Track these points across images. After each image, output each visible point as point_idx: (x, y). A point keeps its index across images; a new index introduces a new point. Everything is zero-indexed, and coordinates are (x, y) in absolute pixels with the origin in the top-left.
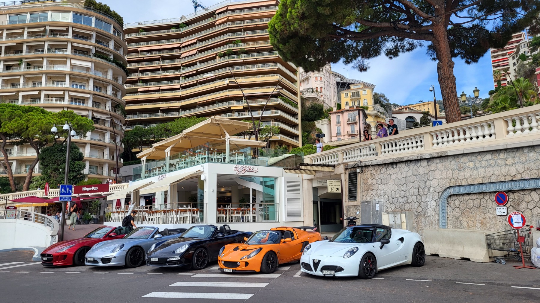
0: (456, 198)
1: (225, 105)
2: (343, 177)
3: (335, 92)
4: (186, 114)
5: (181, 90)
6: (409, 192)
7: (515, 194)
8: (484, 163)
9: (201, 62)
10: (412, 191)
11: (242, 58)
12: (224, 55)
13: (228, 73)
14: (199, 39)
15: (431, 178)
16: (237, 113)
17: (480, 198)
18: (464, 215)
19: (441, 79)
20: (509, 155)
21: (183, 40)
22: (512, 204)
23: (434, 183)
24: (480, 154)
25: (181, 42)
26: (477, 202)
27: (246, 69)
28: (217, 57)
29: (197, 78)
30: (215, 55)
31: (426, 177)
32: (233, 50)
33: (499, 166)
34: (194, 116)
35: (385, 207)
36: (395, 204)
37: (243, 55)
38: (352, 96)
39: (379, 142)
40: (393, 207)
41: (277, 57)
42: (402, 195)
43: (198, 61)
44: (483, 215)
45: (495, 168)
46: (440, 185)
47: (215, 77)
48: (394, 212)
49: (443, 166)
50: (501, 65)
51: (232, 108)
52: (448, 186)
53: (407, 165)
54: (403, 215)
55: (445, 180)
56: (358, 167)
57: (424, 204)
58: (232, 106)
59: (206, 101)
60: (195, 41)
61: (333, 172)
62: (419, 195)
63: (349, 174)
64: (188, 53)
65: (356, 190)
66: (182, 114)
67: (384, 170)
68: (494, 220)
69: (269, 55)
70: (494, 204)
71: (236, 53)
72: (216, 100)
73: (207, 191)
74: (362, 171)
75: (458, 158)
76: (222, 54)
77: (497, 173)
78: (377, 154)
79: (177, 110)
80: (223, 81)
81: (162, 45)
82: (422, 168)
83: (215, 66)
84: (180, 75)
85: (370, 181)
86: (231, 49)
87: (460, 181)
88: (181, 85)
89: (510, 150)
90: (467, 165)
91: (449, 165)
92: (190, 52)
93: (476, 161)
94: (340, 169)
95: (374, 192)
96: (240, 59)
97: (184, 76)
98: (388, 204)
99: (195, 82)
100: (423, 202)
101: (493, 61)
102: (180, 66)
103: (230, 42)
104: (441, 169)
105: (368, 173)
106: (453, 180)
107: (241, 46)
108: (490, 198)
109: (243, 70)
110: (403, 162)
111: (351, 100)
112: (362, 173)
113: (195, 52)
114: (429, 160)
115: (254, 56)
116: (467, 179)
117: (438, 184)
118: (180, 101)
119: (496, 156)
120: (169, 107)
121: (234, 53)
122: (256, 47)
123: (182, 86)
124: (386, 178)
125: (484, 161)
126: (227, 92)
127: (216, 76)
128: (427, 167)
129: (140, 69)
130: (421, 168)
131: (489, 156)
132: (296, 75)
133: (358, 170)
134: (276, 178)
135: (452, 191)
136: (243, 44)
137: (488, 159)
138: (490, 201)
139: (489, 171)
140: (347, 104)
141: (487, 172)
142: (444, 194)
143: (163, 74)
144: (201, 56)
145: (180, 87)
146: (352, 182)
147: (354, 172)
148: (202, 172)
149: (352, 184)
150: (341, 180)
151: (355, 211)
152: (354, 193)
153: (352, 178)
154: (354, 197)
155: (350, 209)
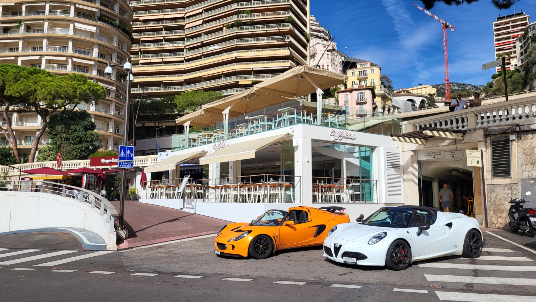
1: (233, 80)
2: (481, 146)
3: (341, 71)
4: (190, 89)
5: (184, 63)
9: (207, 33)
11: (252, 30)
12: (233, 26)
13: (236, 45)
14: (205, 8)
16: (244, 88)
21: (187, 10)
25: (185, 12)
27: (255, 42)
28: (225, 28)
29: (203, 50)
30: (222, 26)
32: (242, 21)
34: (201, 89)
37: (252, 27)
38: (358, 76)
41: (289, 30)
43: (203, 32)
47: (222, 49)
50: (504, 49)
51: (240, 83)
56: (513, 132)
58: (240, 80)
59: (211, 75)
60: (200, 11)
61: (461, 140)
63: (493, 142)
64: (193, 23)
65: (509, 164)
66: (186, 89)
69: (280, 27)
71: (245, 24)
72: (223, 74)
73: (300, 160)
74: (520, 138)
76: (230, 25)
79: (180, 84)
80: (231, 53)
81: (165, 15)
83: (222, 37)
84: (184, 47)
86: (240, 20)
88: (185, 57)
92: (195, 22)
96: (249, 31)
97: (188, 48)
99: (201, 54)
101: (496, 44)
102: (184, 38)
103: (238, 12)
105: (532, 140)
107: (251, 16)
109: (252, 42)
111: (358, 79)
112: (520, 141)
113: (201, 22)
115: (264, 28)
118: (184, 75)
120: (172, 80)
121: (242, 24)
122: (266, 19)
123: (186, 58)
126: (234, 65)
127: (223, 48)
129: (141, 39)
132: (306, 50)
133: (513, 137)
134: (373, 149)
136: (253, 14)
140: (353, 83)
143: (166, 45)
144: (207, 27)
145: (184, 59)
146: (498, 153)
147: (502, 139)
148: (293, 135)
149: (498, 156)
150: (482, 151)
151: (507, 191)
152: (503, 167)
153: (499, 147)
154: (503, 172)
155: (496, 189)
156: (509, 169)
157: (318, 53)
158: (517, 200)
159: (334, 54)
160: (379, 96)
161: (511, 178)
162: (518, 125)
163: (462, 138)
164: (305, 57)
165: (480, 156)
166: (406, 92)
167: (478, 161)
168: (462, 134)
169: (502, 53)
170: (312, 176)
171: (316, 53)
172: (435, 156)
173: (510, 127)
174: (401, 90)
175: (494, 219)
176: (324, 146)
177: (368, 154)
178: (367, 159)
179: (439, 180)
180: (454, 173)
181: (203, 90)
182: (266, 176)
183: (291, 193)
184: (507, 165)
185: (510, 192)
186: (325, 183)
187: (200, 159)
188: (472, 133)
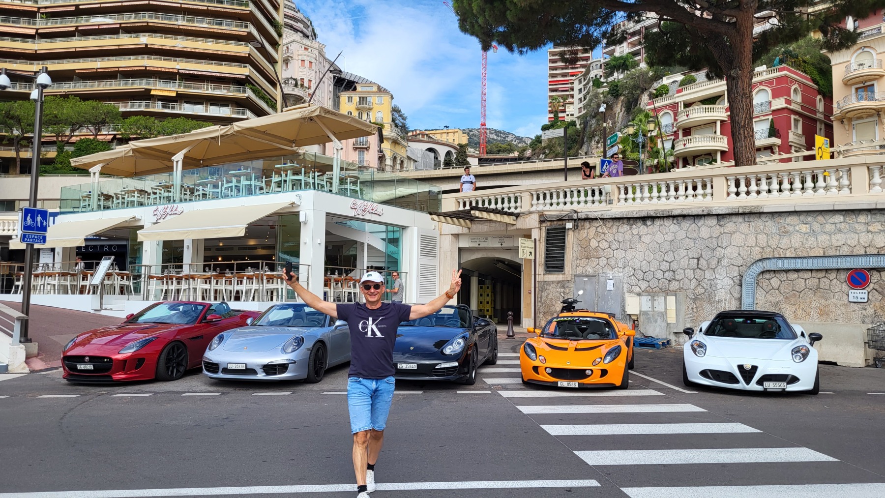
0: (774, 276)
1: (140, 85)
2: (535, 234)
5: (37, 40)
6: (679, 264)
7: (882, 273)
8: (828, 228)
10: (684, 263)
13: (148, 22)
15: (724, 245)
16: (160, 102)
17: (819, 277)
18: (787, 300)
19: (736, 95)
20: (875, 218)
22: (876, 287)
23: (731, 252)
24: (823, 213)
26: (813, 282)
27: (184, 23)
29: (77, 22)
31: (715, 243)
33: (856, 233)
35: (625, 286)
36: (649, 281)
38: (358, 104)
39: (616, 184)
40: (644, 285)
41: (248, 12)
42: (665, 266)
44: (823, 301)
45: (847, 236)
46: (742, 255)
47: (118, 26)
48: (651, 293)
49: (749, 227)
50: (560, 89)
51: (153, 93)
52: (758, 257)
53: (675, 222)
54: (671, 299)
55: (753, 248)
56: (570, 219)
57: (708, 283)
58: (153, 88)
59: (95, 71)
61: (513, 225)
62: (700, 269)
63: (548, 230)
67: (625, 227)
68: (843, 308)
69: (230, 4)
70: (843, 286)
72: (118, 72)
73: (310, 242)
74: (576, 227)
75: (780, 217)
77: (853, 243)
78: (611, 202)
79: (27, 79)
80: (136, 37)
82: (706, 228)
84: (36, 10)
85: (594, 243)
87: (781, 251)
88: (37, 29)
89: (876, 212)
90: (797, 228)
91: (762, 227)
93: (815, 223)
94: (531, 222)
95: (603, 262)
97: (46, 13)
98: (633, 281)
99: (73, 29)
100: (708, 280)
101: (550, 82)
104: (746, 231)
105: (589, 231)
106: (768, 250)
108: (838, 277)
109: (180, 23)
110: (668, 217)
112: (577, 230)
114: (720, 216)
116: (795, 249)
117: (739, 254)
118: (35, 62)
119: (851, 219)
123: (40, 31)
124: (630, 241)
125: (829, 224)
126: (143, 59)
127: (120, 24)
128: (718, 227)
130: (703, 228)
131: (839, 218)
132: (277, 51)
133: (569, 225)
135: (768, 265)
137: (836, 221)
138: (838, 284)
139: (838, 239)
141: (833, 241)
142: (751, 270)
145: (37, 32)
146: (552, 243)
147: (558, 227)
148: (299, 205)
149: (553, 247)
150: (535, 240)
151: (559, 290)
152: (557, 261)
153: (554, 236)
154: (557, 267)
155: (548, 287)
156: (563, 264)
157: (294, 57)
158: (570, 300)
159: (320, 63)
160: (387, 139)
161: (565, 274)
162: (576, 212)
163: (514, 223)
164: (272, 61)
165: (534, 247)
166: (425, 136)
167: (531, 252)
168: (514, 218)
169: (557, 95)
170: (325, 265)
171: (292, 57)
172: (480, 243)
173: (568, 213)
174: (418, 132)
176: (336, 223)
177: (396, 236)
178: (394, 241)
179: (479, 274)
180: (500, 265)
181: (78, 98)
182: (262, 263)
184: (562, 258)
185: (562, 290)
186: (340, 274)
187: (138, 232)
188: (526, 216)
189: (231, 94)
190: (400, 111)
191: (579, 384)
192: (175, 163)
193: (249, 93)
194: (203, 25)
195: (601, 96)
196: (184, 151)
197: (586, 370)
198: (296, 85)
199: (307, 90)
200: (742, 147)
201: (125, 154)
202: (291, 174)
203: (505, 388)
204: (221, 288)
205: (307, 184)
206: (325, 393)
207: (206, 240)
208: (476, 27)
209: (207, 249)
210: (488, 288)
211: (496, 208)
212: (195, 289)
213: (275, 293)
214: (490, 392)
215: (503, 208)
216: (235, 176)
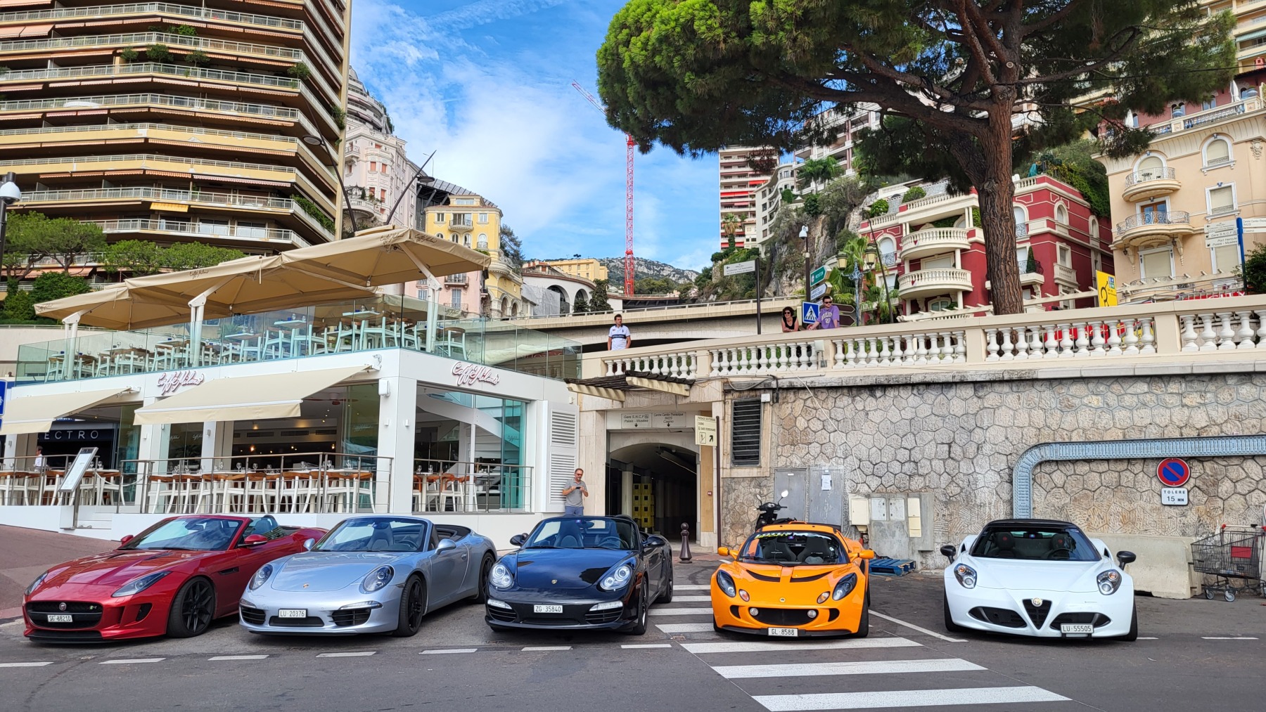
0: (1056, 468)
1: (134, 196)
2: (717, 410)
6: (923, 452)
7: (1205, 464)
8: (1128, 400)
9: (63, 63)
10: (930, 450)
11: (196, 77)
12: (141, 58)
13: (149, 108)
15: (985, 424)
16: (164, 221)
17: (1118, 469)
18: (1077, 503)
19: (992, 217)
20: (1192, 388)
22: (1199, 483)
23: (996, 434)
24: (1119, 380)
26: (1111, 477)
27: (203, 109)
28: (118, 59)
29: (45, 106)
30: (110, 53)
31: (972, 422)
32: (171, 51)
33: (1167, 408)
34: (39, 210)
35: (848, 483)
36: (881, 477)
37: (199, 70)
38: (452, 223)
39: (831, 338)
40: (874, 483)
41: (297, 95)
42: (902, 455)
43: (51, 59)
44: (1126, 503)
45: (1155, 412)
46: (1010, 439)
47: (106, 112)
48: (886, 494)
49: (1019, 399)
50: (735, 204)
51: (153, 207)
52: (1033, 442)
53: (915, 392)
54: (914, 503)
55: (1026, 430)
56: (767, 389)
57: (965, 478)
58: (154, 200)
59: (69, 175)
61: (686, 397)
62: (952, 459)
63: (735, 404)
64: (22, 28)
65: (758, 442)
67: (846, 400)
68: (1155, 514)
69: (274, 83)
70: (1153, 483)
71: (178, 60)
72: (103, 177)
73: (392, 424)
74: (775, 400)
75: (1060, 386)
76: (134, 53)
77: (1163, 421)
78: (824, 364)
80: (132, 127)
82: (959, 401)
83: (109, 82)
85: (801, 423)
86: (164, 47)
87: (1065, 433)
89: (1193, 378)
90: (1085, 401)
91: (1037, 399)
92: (27, 28)
93: (1110, 394)
94: (712, 393)
95: (815, 449)
96: (188, 78)
98: (859, 476)
99: (38, 116)
100: (964, 475)
101: (722, 194)
103: (160, 27)
104: (1015, 405)
105: (794, 405)
106: (1046, 431)
107: (196, 44)
108: (1145, 470)
109: (196, 108)
110: (905, 385)
111: (451, 231)
112: (777, 405)
113: (44, 30)
114: (978, 385)
115: (231, 78)
116: (1084, 430)
117: (1007, 438)
119: (1159, 388)
121: (171, 59)
122: (238, 57)
124: (853, 419)
125: (1129, 396)
126: (140, 159)
127: (109, 110)
128: (975, 399)
130: (955, 402)
131: (1142, 387)
132: (337, 149)
133: (766, 397)
134: (528, 402)
135: (1048, 453)
136: (201, 40)
137: (1139, 391)
138: (1147, 480)
139: (1141, 417)
141: (1136, 419)
142: (1025, 460)
144: (62, 46)
146: (742, 423)
147: (750, 400)
148: (378, 371)
149: (743, 428)
150: (718, 418)
151: (753, 490)
152: (749, 448)
153: (744, 413)
154: (749, 457)
155: (737, 487)
156: (758, 452)
157: (361, 158)
158: (769, 505)
159: (399, 166)
160: (494, 273)
161: (760, 467)
162: (774, 378)
163: (687, 394)
164: (330, 163)
165: (716, 428)
166: (547, 269)
167: (712, 436)
168: (687, 387)
169: (732, 213)
170: (415, 457)
171: (357, 158)
172: (638, 423)
173: (763, 379)
174: (537, 263)
175: (731, 538)
176: (432, 395)
177: (517, 413)
178: (514, 422)
179: (634, 467)
180: (664, 455)
181: (42, 214)
182: (324, 456)
183: (369, 492)
184: (756, 445)
185: (758, 490)
186: (436, 470)
187: (136, 411)
188: (703, 385)
189: (270, 209)
190: (511, 234)
191: (799, 631)
192: (193, 311)
193: (295, 208)
194: (230, 112)
195: (794, 214)
196: (207, 293)
197: (808, 610)
198: (363, 197)
199: (379, 204)
200: (1003, 288)
201: (117, 297)
202: (367, 325)
203: (690, 638)
204: (259, 494)
205: (390, 341)
206: (425, 652)
207: (235, 421)
208: (631, 120)
209: (236, 435)
210: (646, 487)
211: (661, 373)
212: (220, 496)
213: (340, 501)
214: (669, 646)
215: (670, 373)
216: (281, 327)
